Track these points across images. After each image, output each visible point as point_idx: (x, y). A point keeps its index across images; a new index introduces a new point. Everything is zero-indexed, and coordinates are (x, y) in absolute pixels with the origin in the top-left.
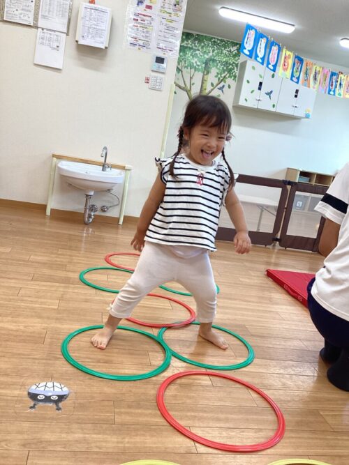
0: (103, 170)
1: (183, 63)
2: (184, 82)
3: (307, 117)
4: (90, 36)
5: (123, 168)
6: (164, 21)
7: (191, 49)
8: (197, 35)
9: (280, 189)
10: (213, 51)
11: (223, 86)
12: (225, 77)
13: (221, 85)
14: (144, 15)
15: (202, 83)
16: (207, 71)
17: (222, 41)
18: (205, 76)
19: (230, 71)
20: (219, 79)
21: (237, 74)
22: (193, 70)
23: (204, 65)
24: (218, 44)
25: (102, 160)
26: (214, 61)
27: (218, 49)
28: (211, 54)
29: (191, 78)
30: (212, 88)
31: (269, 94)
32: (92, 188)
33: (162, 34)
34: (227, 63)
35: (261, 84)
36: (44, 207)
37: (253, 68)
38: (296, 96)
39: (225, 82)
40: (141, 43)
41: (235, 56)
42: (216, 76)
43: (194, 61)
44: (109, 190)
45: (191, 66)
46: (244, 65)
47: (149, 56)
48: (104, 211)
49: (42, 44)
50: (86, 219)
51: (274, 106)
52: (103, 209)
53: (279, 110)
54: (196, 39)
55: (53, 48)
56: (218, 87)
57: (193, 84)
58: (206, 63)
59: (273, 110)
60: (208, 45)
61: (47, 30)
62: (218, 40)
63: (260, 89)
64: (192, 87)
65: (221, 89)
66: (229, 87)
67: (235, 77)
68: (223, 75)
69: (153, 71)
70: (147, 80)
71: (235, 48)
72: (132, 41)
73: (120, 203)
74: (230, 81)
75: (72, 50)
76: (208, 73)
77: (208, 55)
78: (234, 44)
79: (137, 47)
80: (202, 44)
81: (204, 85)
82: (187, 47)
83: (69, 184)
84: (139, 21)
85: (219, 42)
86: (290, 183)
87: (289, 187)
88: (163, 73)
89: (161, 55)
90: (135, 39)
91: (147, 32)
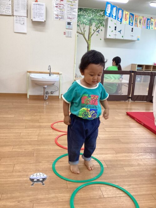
0: (50, 75)
1: (80, 22)
2: (81, 30)
3: (138, 40)
4: (37, 17)
5: (58, 74)
6: (69, 6)
7: (82, 15)
8: (85, 9)
9: (129, 75)
10: (93, 15)
11: (99, 30)
12: (99, 26)
13: (98, 30)
14: (60, 4)
15: (89, 30)
16: (91, 24)
17: (96, 10)
18: (90, 27)
19: (101, 23)
20: (97, 27)
21: (104, 24)
22: (84, 25)
23: (89, 22)
24: (95, 12)
25: (49, 71)
26: (93, 19)
27: (95, 14)
28: (92, 16)
29: (84, 28)
30: (94, 32)
31: (120, 31)
32: (46, 84)
33: (69, 12)
34: (99, 20)
35: (116, 27)
36: (26, 95)
37: (112, 21)
38: (132, 31)
39: (99, 28)
40: (60, 17)
41: (103, 16)
42: (95, 26)
43: (85, 20)
44: (53, 84)
45: (83, 23)
46: (107, 20)
47: (64, 22)
48: (52, 94)
49: (17, 23)
50: (45, 98)
51: (122, 37)
52: (52, 93)
53: (125, 38)
54: (84, 11)
55: (22, 24)
56: (97, 31)
57: (85, 31)
58: (90, 21)
59: (123, 38)
60: (90, 13)
61: (18, 16)
62: (94, 9)
63: (115, 30)
64: (85, 32)
65: (98, 32)
66: (102, 30)
67: (104, 25)
68: (98, 26)
69: (67, 29)
70: (65, 33)
71: (102, 12)
72: (56, 16)
73: (59, 89)
74: (101, 28)
75: (30, 24)
76: (91, 25)
77: (90, 17)
78: (102, 11)
79: (59, 19)
80: (87, 13)
81: (90, 31)
82: (81, 15)
83: (36, 84)
84: (58, 7)
85: (95, 10)
86: (133, 72)
87: (133, 74)
88: (71, 29)
89: (69, 21)
90: (57, 15)
91: (62, 11)
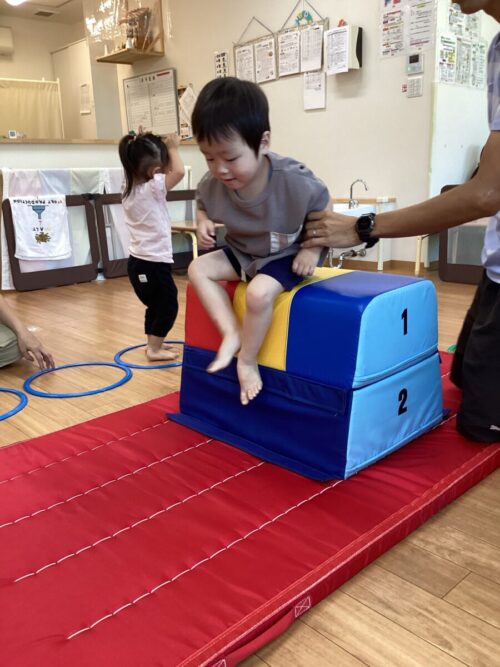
0: (350, 206)
5: (374, 202)
6: (415, 9)
14: (393, 13)
25: (348, 196)
33: (413, 26)
40: (393, 47)
47: (401, 59)
49: (308, 88)
52: (362, 254)
61: (310, 72)
69: (409, 75)
70: (405, 89)
72: (384, 48)
79: (390, 53)
84: (389, 22)
88: (420, 73)
89: (414, 51)
90: (386, 45)
91: (398, 31)
